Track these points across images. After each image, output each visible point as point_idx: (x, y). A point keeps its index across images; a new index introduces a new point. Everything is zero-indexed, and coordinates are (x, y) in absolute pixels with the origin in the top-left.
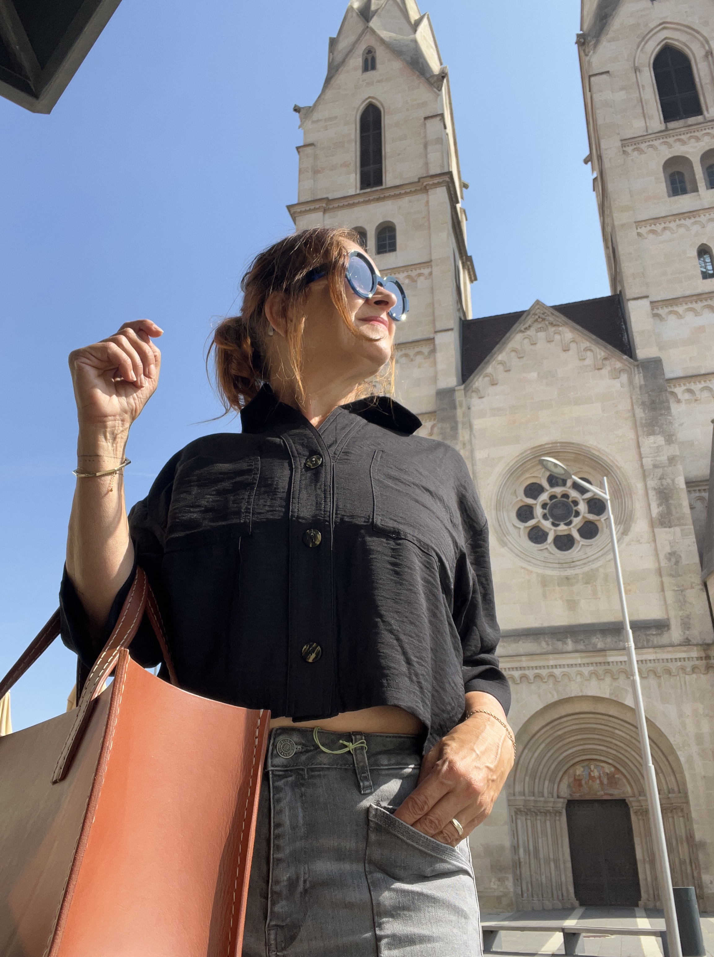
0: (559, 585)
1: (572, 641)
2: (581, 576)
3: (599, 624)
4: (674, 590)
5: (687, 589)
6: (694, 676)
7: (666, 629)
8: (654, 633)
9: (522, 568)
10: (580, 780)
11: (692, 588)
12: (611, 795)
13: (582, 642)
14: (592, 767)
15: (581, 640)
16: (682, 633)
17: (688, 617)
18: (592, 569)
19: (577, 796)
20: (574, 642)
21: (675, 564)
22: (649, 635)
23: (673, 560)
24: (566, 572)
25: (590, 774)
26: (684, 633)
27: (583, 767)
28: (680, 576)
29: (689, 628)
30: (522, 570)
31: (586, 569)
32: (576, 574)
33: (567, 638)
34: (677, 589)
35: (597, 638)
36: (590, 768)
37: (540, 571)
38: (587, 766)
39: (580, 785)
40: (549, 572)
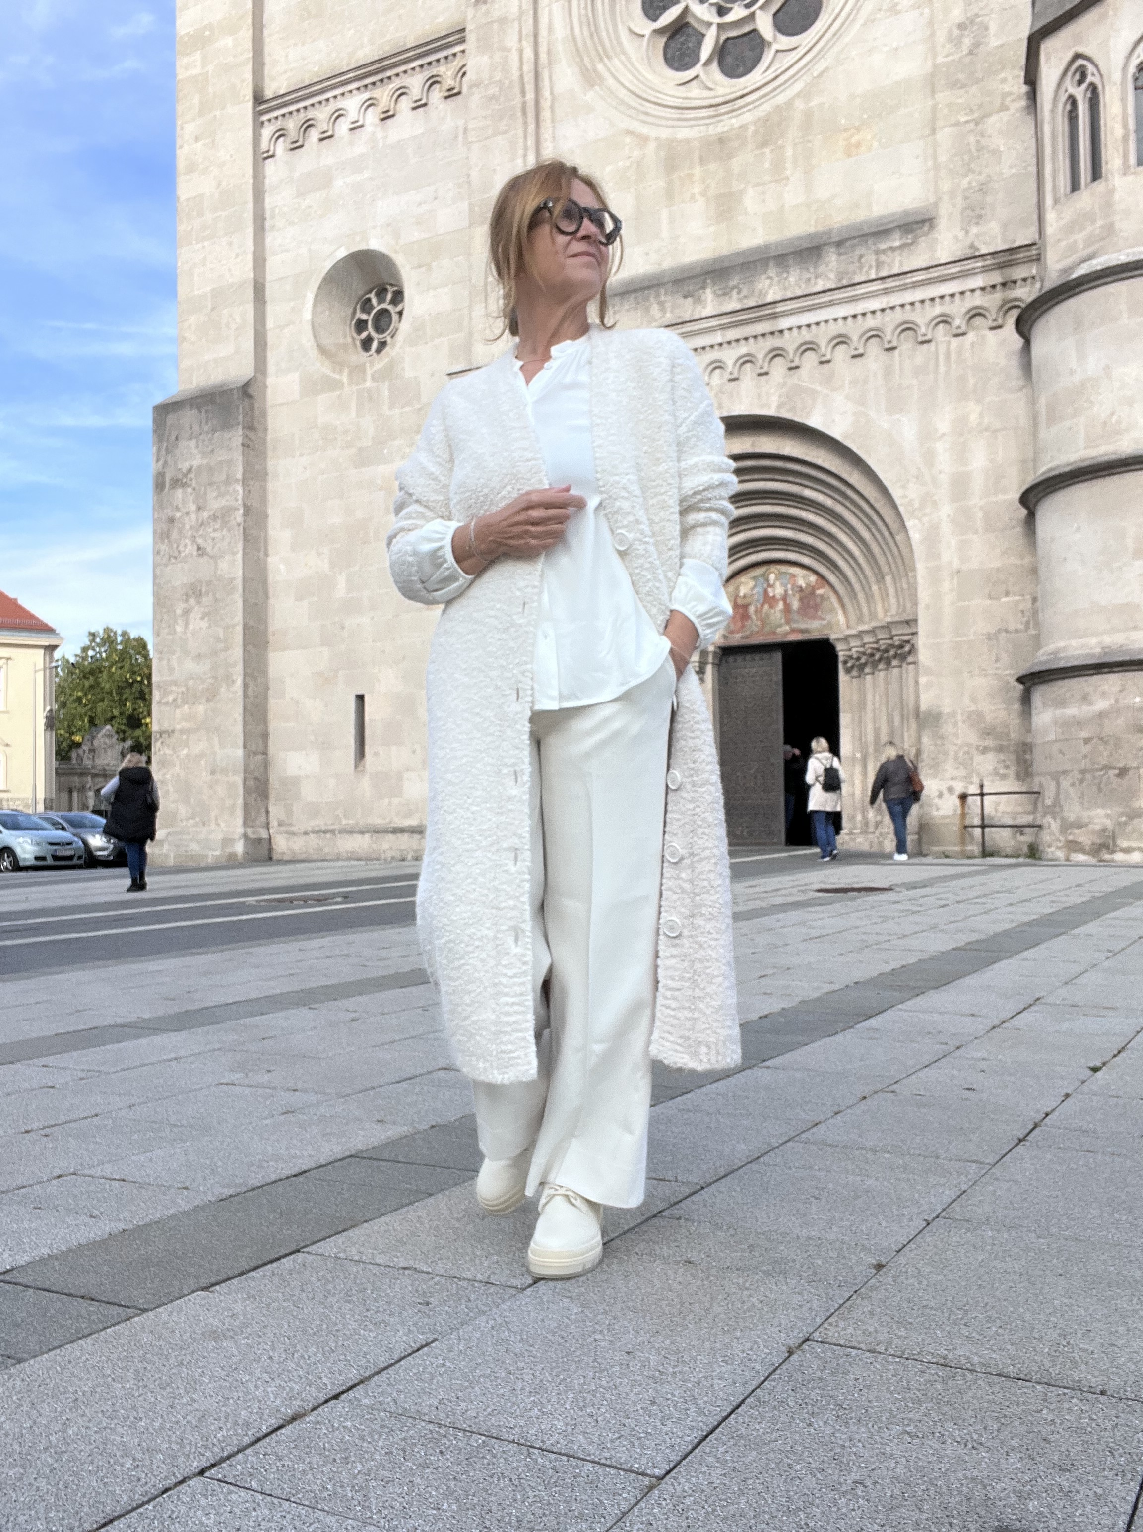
0: (702, 161)
1: (714, 292)
2: (752, 128)
3: (778, 244)
4: (957, 124)
5: (989, 115)
6: (971, 336)
7: (926, 229)
8: (897, 243)
9: (629, 132)
10: (746, 607)
11: (1004, 108)
12: (803, 631)
13: (735, 292)
14: (772, 577)
15: (733, 288)
16: (961, 234)
17: (983, 189)
18: (778, 109)
19: (737, 639)
20: (718, 296)
21: (971, 53)
22: (884, 252)
23: (967, 42)
24: (721, 124)
25: (766, 592)
26: (967, 232)
27: (754, 578)
28: (977, 82)
29: (979, 219)
30: (628, 140)
31: (767, 107)
32: (743, 127)
33: (704, 288)
34: (963, 119)
35: (769, 278)
36: (768, 581)
37: (665, 134)
38: (763, 575)
39: (745, 617)
40: (684, 133)
